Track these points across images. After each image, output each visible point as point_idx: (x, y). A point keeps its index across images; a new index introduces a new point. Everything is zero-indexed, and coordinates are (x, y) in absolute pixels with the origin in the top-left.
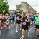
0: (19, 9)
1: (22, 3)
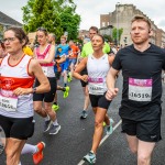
0: (111, 27)
1: (118, 6)
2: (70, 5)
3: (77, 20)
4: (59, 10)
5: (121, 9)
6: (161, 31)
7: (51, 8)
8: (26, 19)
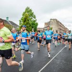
1: (51, 20)
2: (35, 19)
3: (37, 24)
4: (31, 21)
5: (52, 21)
6: (67, 28)
7: (28, 21)
8: (20, 24)
